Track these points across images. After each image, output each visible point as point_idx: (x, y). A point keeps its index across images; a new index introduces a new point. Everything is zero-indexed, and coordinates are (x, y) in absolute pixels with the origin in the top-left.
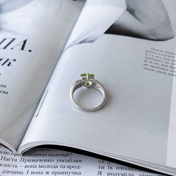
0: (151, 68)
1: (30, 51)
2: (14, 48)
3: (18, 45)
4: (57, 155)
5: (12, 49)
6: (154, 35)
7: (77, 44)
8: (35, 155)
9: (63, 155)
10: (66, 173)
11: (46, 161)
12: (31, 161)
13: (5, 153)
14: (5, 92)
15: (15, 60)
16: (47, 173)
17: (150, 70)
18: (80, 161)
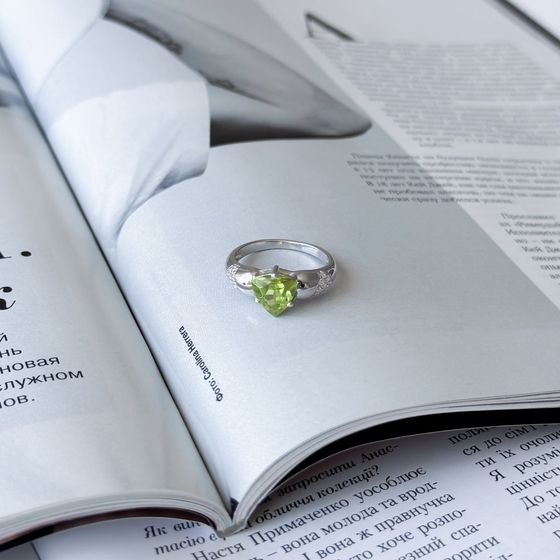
0: (395, 196)
1: (26, 254)
4: (341, 486)
6: (327, 125)
7: (153, 194)
8: (281, 511)
9: (357, 479)
10: (416, 513)
11: (327, 512)
12: (285, 528)
13: (192, 543)
14: (70, 373)
15: (7, 290)
16: (364, 535)
17: (399, 200)
18: (417, 473)
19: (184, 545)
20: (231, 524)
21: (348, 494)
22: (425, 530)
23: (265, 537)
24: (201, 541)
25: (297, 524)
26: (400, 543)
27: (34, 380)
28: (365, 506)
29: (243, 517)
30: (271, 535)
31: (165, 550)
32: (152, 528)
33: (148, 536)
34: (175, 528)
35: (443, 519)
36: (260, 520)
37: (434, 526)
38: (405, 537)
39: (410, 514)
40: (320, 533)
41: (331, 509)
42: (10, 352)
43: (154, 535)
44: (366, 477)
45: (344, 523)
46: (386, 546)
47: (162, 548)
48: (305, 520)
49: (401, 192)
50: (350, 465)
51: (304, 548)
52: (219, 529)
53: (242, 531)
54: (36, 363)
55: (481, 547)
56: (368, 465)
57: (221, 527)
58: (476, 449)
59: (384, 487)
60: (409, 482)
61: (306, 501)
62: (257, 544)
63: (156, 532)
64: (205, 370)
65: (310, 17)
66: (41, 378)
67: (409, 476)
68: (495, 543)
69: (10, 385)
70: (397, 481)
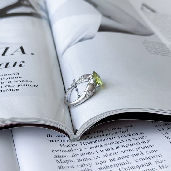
1: (32, 54)
2: (14, 54)
3: (16, 51)
4: (114, 133)
5: (13, 54)
8: (92, 137)
9: (120, 132)
10: (137, 144)
11: (107, 140)
12: (92, 142)
13: (61, 141)
14: (35, 85)
15: (23, 62)
16: (117, 148)
17: (156, 54)
18: (141, 133)
19: (58, 141)
20: (74, 137)
21: (116, 136)
22: (138, 149)
23: (85, 144)
24: (64, 141)
25: (96, 141)
26: (129, 152)
27: (23, 85)
28: (120, 140)
29: (79, 136)
30: (87, 143)
31: (52, 141)
32: (49, 135)
33: (47, 137)
34: (57, 136)
35: (145, 147)
36: (85, 139)
37: (141, 148)
38: (131, 150)
39: (134, 144)
40: (103, 145)
41: (109, 139)
42: (18, 77)
43: (49, 137)
44: (123, 132)
45: (112, 143)
46: (124, 152)
47: (51, 141)
48: (99, 141)
49: (157, 52)
50: (119, 128)
51: (96, 149)
52: (70, 138)
53: (78, 141)
54: (25, 81)
55: (156, 157)
56: (125, 129)
57: (71, 138)
58: (163, 129)
59: (129, 136)
60: (137, 135)
61: (101, 136)
62: (82, 145)
63: (50, 136)
64: (78, 92)
65: (144, 5)
66: (25, 85)
67: (138, 134)
68: (160, 156)
69: (15, 86)
70: (133, 135)
